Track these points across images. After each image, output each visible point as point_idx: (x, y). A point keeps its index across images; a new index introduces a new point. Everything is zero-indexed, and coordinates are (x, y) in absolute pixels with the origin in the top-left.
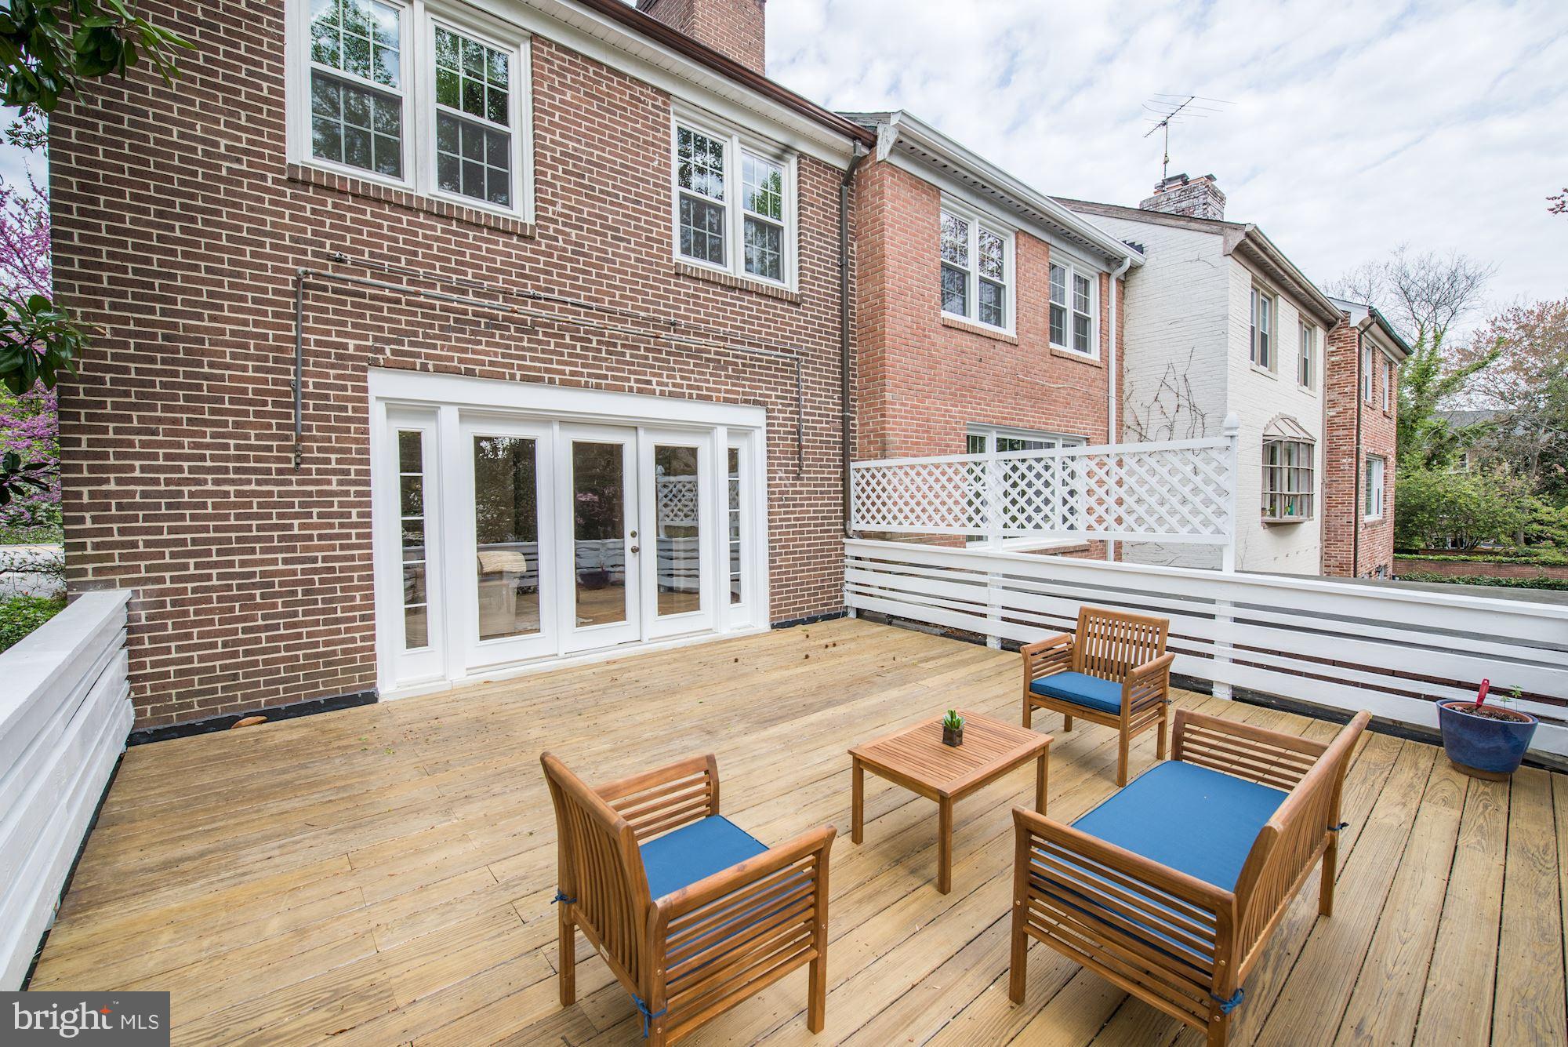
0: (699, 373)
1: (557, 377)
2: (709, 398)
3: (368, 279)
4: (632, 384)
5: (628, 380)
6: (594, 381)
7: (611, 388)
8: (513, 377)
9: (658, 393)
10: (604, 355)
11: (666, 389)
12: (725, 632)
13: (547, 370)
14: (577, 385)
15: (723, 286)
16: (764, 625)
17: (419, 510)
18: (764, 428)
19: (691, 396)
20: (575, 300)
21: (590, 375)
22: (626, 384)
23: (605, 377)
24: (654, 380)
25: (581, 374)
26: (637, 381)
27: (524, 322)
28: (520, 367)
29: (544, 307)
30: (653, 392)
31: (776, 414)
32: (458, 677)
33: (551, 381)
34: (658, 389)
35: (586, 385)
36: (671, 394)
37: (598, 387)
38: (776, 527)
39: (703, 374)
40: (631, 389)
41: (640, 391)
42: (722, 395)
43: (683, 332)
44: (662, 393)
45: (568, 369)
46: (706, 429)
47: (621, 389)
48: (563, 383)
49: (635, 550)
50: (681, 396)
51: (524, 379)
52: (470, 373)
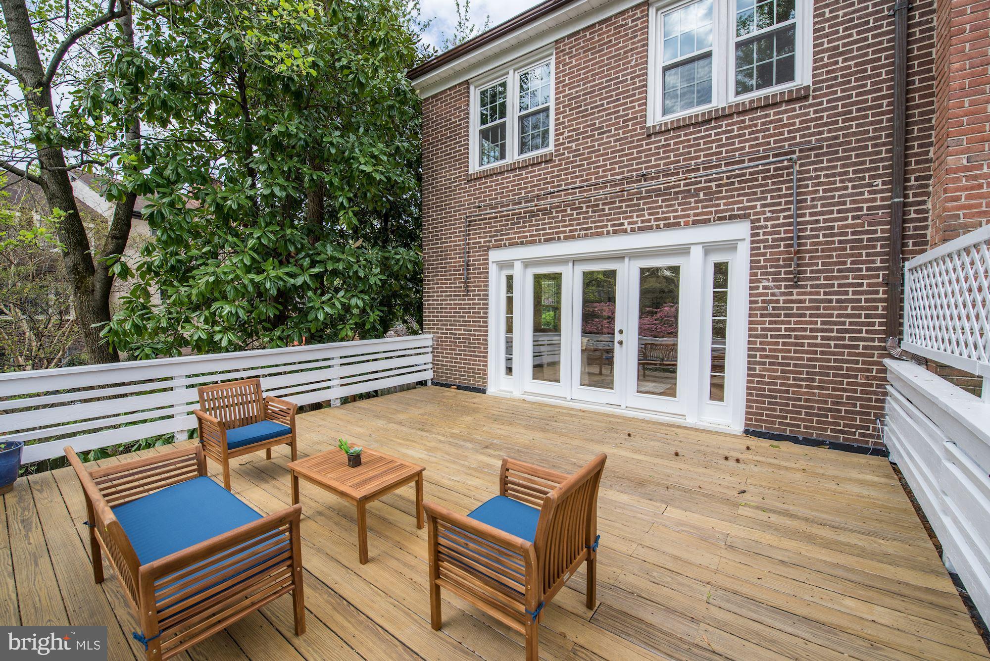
0: (667, 206)
1: (562, 236)
2: (678, 224)
3: (488, 211)
4: (609, 228)
5: (606, 226)
6: (583, 232)
7: (594, 235)
8: (540, 241)
9: (629, 230)
10: (590, 214)
11: (636, 226)
12: (691, 420)
13: (557, 233)
14: (573, 237)
15: (694, 125)
16: (738, 427)
17: (512, 313)
18: (748, 239)
19: (658, 227)
20: (574, 186)
21: (581, 230)
22: (605, 230)
23: (591, 228)
24: (626, 222)
25: (576, 230)
26: (612, 226)
27: (546, 209)
28: (544, 235)
29: (556, 197)
30: (625, 231)
31: (762, 223)
32: (517, 394)
33: (559, 238)
34: (629, 228)
35: (579, 236)
36: (641, 229)
37: (586, 235)
38: (757, 336)
39: (671, 206)
40: (608, 233)
41: (615, 232)
42: (692, 218)
43: (653, 178)
44: (633, 230)
45: (568, 229)
46: (684, 250)
47: (602, 234)
48: (566, 238)
49: (621, 343)
50: (650, 228)
51: (546, 240)
52: (522, 243)
